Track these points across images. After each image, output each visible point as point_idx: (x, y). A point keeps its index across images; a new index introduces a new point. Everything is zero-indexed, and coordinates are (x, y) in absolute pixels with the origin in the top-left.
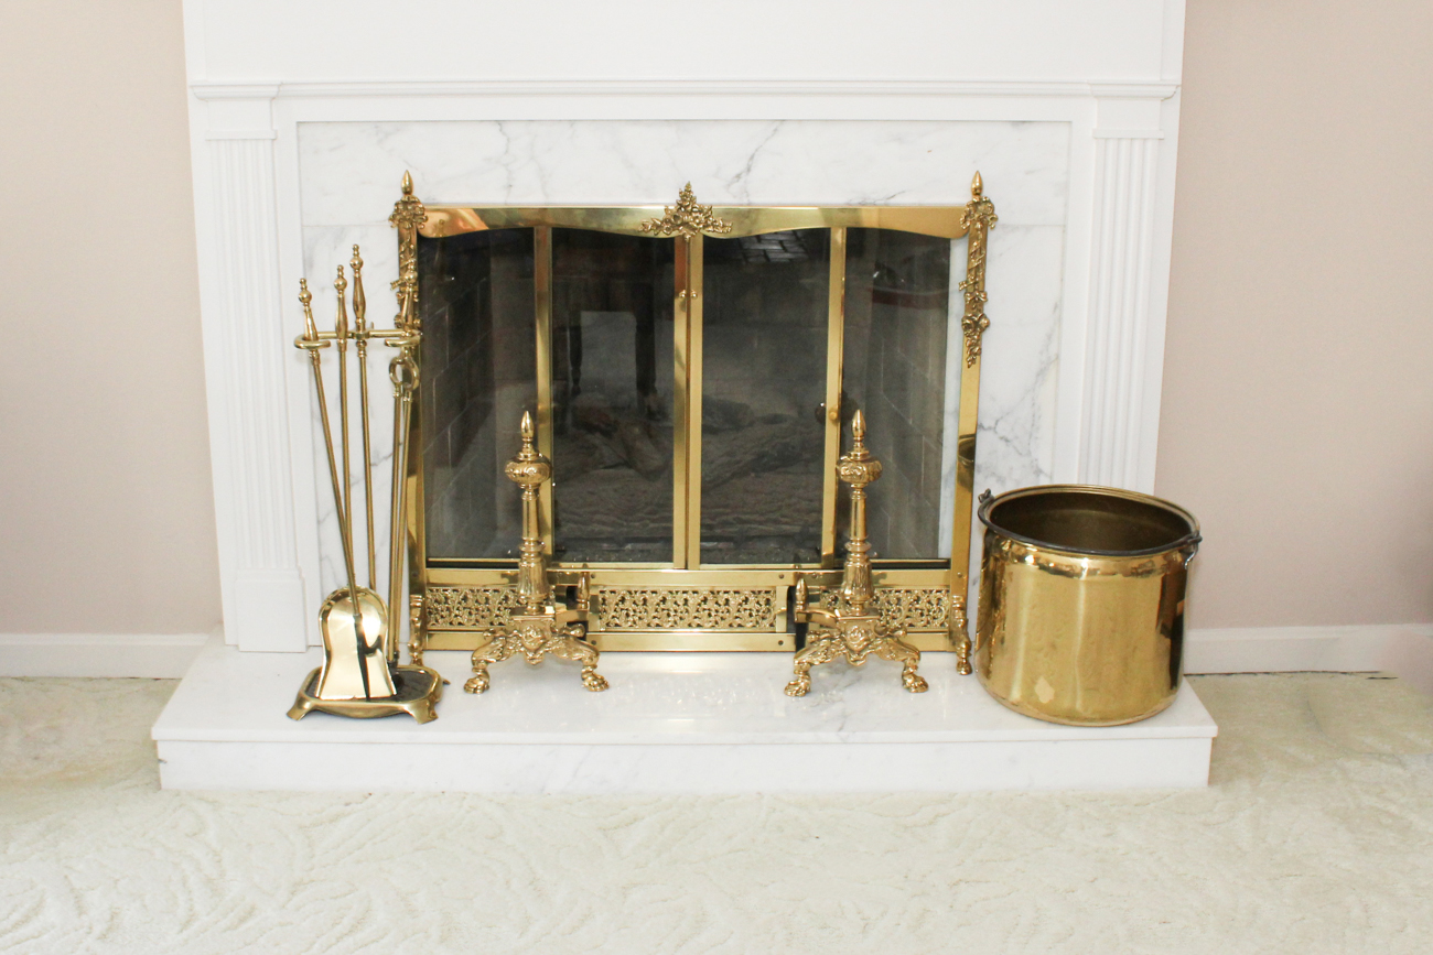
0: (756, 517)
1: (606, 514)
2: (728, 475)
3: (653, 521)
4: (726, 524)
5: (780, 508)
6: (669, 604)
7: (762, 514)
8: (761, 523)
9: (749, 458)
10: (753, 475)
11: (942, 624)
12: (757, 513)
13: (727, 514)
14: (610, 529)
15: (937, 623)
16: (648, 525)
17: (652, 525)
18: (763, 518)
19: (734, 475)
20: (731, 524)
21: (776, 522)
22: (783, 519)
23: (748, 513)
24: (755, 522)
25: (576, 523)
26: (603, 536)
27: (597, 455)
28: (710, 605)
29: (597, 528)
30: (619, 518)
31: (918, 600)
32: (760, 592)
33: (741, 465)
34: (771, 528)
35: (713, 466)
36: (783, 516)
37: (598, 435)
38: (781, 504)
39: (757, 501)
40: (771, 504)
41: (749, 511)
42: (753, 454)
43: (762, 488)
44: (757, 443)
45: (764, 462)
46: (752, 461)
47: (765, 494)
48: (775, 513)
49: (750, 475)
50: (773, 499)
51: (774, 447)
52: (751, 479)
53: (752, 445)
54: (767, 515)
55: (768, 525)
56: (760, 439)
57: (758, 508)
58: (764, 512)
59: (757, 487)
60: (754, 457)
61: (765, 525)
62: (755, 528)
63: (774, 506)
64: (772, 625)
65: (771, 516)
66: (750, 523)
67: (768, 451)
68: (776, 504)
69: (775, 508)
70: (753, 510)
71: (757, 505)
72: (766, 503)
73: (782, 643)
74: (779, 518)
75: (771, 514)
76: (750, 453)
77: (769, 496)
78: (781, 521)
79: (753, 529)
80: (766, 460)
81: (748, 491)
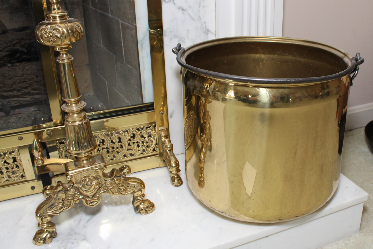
0: (15, 93)
5: (31, 84)
7: (19, 91)
8: (18, 96)
9: (4, 53)
10: (9, 65)
11: (154, 150)
12: (15, 90)
15: (150, 149)
18: (19, 93)
21: (29, 94)
22: (34, 92)
23: (7, 91)
24: (14, 96)
31: (134, 136)
34: (27, 99)
36: (34, 90)
38: (31, 81)
39: (13, 82)
40: (24, 83)
41: (9, 89)
42: (6, 51)
43: (15, 73)
44: (9, 44)
45: (17, 56)
46: (6, 56)
47: (18, 77)
48: (28, 88)
49: (7, 65)
50: (25, 79)
51: (23, 46)
52: (7, 68)
53: (5, 45)
54: (23, 91)
55: (24, 97)
56: (12, 41)
57: (14, 87)
58: (20, 89)
59: (11, 73)
60: (7, 53)
61: (22, 97)
62: (15, 100)
63: (27, 84)
64: (22, 176)
65: (26, 90)
66: (12, 98)
67: (18, 49)
68: (28, 82)
69: (27, 85)
70: (11, 88)
71: (14, 85)
72: (20, 83)
73: (33, 188)
74: (32, 91)
75: (26, 89)
76: (4, 51)
77: (22, 77)
78: (33, 93)
79: (14, 101)
80: (19, 55)
81: (5, 76)
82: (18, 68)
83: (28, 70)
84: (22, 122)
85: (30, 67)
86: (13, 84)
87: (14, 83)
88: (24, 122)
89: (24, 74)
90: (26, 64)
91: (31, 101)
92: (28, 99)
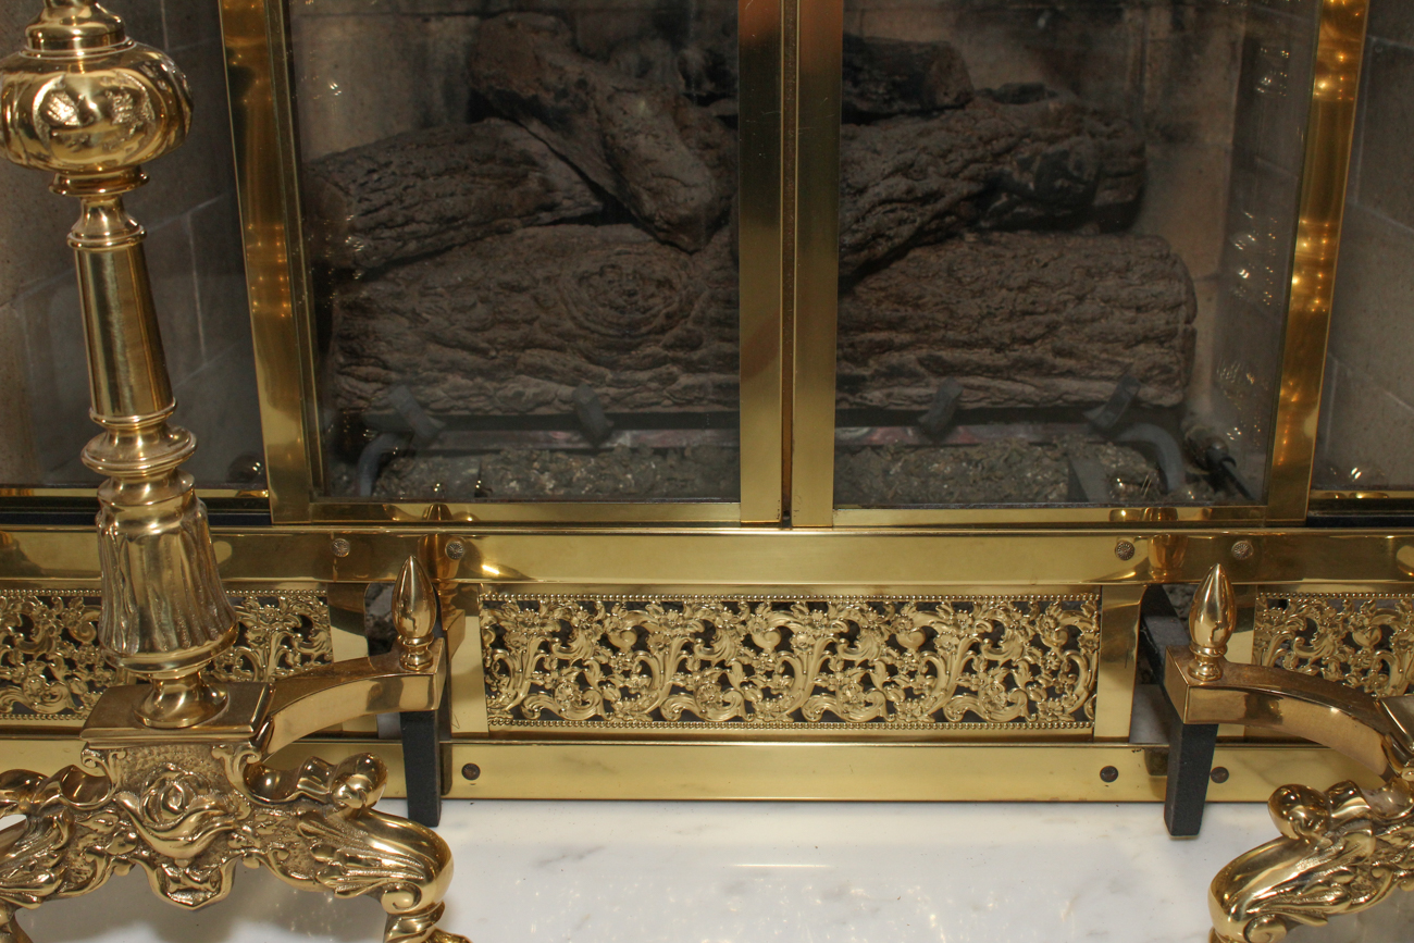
0: (983, 356)
1: (560, 349)
2: (906, 231)
3: (691, 367)
4: (894, 374)
5: (1052, 328)
6: (726, 646)
7: (999, 349)
8: (995, 372)
9: (963, 188)
10: (970, 237)
12: (987, 342)
13: (902, 347)
14: (566, 391)
16: (672, 379)
17: (685, 380)
18: (1000, 360)
19: (921, 238)
20: (915, 378)
21: (1039, 368)
22: (1059, 361)
23: (955, 345)
25: (470, 373)
26: (542, 411)
27: (533, 184)
28: (870, 646)
29: (531, 387)
30: (590, 359)
32: (1042, 606)
33: (941, 205)
34: (1026, 387)
35: (865, 201)
36: (1059, 353)
37: (535, 126)
38: (1054, 317)
39: (985, 311)
40: (1028, 318)
41: (964, 337)
42: (971, 179)
43: (1000, 273)
44: (980, 151)
45: (998, 204)
46: (969, 198)
47: (1010, 290)
48: (1036, 344)
49: (962, 238)
50: (1033, 303)
51: (1025, 165)
52: (965, 249)
53: (968, 155)
54: (1015, 350)
55: (1018, 378)
56: (989, 142)
57: (988, 330)
58: (1007, 341)
59: (984, 270)
60: (975, 188)
61: (1008, 379)
62: (979, 388)
63: (1036, 324)
64: (1080, 716)
65: (1026, 352)
66: (968, 374)
67: (1010, 175)
68: (1040, 318)
69: (1039, 331)
70: (975, 335)
71: (986, 322)
72: (1011, 316)
73: (1109, 774)
74: (1049, 358)
75: (1027, 347)
76: (961, 175)
77: (1022, 295)
78: (1054, 367)
79: (974, 391)
80: (1004, 199)
81: (959, 281)
82: (1009, 254)
83: (1046, 265)
84: (981, 483)
85: (1056, 255)
86: (983, 318)
87: (989, 314)
88: (988, 483)
89: (1032, 282)
90: (1036, 242)
91: (1037, 399)
92: (1029, 389)
